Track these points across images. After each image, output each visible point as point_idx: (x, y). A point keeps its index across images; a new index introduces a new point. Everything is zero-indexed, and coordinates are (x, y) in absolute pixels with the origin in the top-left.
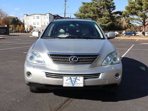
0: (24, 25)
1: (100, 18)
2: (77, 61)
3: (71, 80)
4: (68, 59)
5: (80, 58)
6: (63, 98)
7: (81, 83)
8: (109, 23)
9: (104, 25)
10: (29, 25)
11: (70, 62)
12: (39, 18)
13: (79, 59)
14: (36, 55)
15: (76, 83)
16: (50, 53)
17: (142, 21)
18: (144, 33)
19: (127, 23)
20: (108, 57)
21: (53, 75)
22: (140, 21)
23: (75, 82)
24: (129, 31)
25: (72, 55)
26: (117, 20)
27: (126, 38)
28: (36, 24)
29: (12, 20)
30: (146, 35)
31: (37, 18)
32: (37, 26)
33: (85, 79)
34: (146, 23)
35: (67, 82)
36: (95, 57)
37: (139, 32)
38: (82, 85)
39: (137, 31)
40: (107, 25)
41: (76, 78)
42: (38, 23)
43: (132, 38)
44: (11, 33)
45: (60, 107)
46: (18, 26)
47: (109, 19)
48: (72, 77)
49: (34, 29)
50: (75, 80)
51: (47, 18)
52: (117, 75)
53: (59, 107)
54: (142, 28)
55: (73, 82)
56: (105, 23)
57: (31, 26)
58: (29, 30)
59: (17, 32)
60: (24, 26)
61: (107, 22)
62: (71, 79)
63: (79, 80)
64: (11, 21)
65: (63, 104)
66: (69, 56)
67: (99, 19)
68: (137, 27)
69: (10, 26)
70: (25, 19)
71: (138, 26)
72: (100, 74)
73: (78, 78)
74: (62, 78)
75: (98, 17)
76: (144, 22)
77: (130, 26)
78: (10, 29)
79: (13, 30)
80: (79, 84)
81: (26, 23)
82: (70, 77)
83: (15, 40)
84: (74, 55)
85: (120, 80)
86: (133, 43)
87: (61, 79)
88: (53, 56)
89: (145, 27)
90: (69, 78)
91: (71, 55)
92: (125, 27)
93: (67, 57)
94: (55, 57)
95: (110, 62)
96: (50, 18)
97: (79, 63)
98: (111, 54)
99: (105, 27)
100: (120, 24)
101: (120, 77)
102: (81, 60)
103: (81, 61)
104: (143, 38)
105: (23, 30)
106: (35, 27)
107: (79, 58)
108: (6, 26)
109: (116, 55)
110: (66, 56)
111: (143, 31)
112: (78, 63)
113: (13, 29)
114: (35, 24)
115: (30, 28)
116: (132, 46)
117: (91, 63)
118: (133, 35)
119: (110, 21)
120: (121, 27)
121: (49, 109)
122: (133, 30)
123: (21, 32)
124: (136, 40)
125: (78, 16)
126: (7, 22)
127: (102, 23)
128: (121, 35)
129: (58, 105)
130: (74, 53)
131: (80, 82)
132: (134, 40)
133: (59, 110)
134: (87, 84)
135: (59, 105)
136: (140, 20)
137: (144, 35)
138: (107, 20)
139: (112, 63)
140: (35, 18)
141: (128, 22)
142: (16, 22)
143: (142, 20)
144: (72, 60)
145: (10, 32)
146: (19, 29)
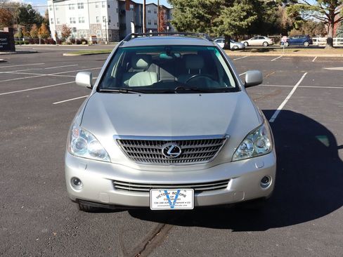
0: (47, 23)
1: (228, 6)
2: (178, 154)
3: (168, 197)
4: (160, 150)
5: (186, 147)
6: (149, 223)
7: (189, 203)
8: (251, 19)
9: (238, 23)
10: (61, 24)
11: (164, 157)
12: (82, 7)
13: (183, 150)
14: (89, 139)
15: (177, 201)
16: (120, 136)
17: (328, 12)
18: (330, 41)
19: (291, 17)
20: (246, 142)
21: (128, 186)
22: (324, 12)
23: (175, 201)
24: (295, 36)
25: (169, 142)
26: (269, 12)
27: (289, 55)
28: (77, 21)
29: (18, 13)
30: (336, 43)
31: (79, 8)
32: (78, 26)
33: (196, 192)
34: (336, 18)
35: (158, 201)
36: (217, 144)
37: (320, 39)
38: (190, 206)
39: (314, 36)
40: (244, 23)
41: (179, 191)
42: (81, 20)
43: (303, 53)
44: (19, 44)
45: (145, 247)
46: (34, 27)
47: (250, 9)
48: (169, 191)
49: (73, 33)
50: (177, 197)
51: (103, 6)
52: (265, 180)
53: (143, 248)
54: (326, 26)
55: (172, 201)
56: (241, 20)
57: (65, 27)
58: (60, 37)
59: (32, 41)
60: (48, 28)
61: (246, 17)
62: (167, 194)
63: (185, 196)
64: (16, 15)
65: (150, 240)
66: (162, 143)
67: (226, 10)
68: (315, 25)
69: (15, 26)
70: (51, 9)
71: (316, 23)
72: (228, 180)
73: (182, 191)
74: (149, 191)
75: (224, 5)
76: (332, 15)
77: (300, 25)
78: (17, 35)
79: (22, 37)
80: (185, 204)
81: (53, 20)
82: (166, 191)
83: (30, 67)
84: (173, 141)
85: (272, 190)
86: (306, 68)
87: (146, 195)
88: (126, 143)
89: (333, 27)
90: (163, 192)
91: (166, 142)
92: (287, 24)
93: (157, 147)
94: (132, 146)
95: (251, 153)
96: (109, 6)
97: (183, 158)
98: (253, 132)
99: (240, 28)
100: (277, 17)
101: (270, 183)
102: (188, 152)
103: (189, 155)
104: (330, 53)
105: (46, 37)
106: (75, 30)
107: (183, 147)
108: (6, 30)
109: (263, 134)
110: (155, 143)
111: (330, 35)
112: (181, 158)
113: (22, 34)
114: (75, 22)
115: (64, 33)
116: (303, 77)
117: (210, 158)
118: (306, 44)
119: (252, 15)
120: (279, 23)
121: (121, 253)
122: (306, 34)
123: (43, 43)
124: (313, 58)
125: (176, 5)
126: (8, 18)
127: (234, 20)
128: (278, 45)
129: (139, 242)
130: (172, 137)
131: (186, 201)
132: (306, 58)
133: (142, 254)
134: (201, 204)
135: (143, 242)
136: (322, 10)
137: (332, 45)
138: (244, 11)
139: (255, 155)
140: (73, 8)
141: (295, 16)
142: (29, 17)
143: (327, 9)
144: (168, 153)
145: (16, 41)
146: (36, 34)
